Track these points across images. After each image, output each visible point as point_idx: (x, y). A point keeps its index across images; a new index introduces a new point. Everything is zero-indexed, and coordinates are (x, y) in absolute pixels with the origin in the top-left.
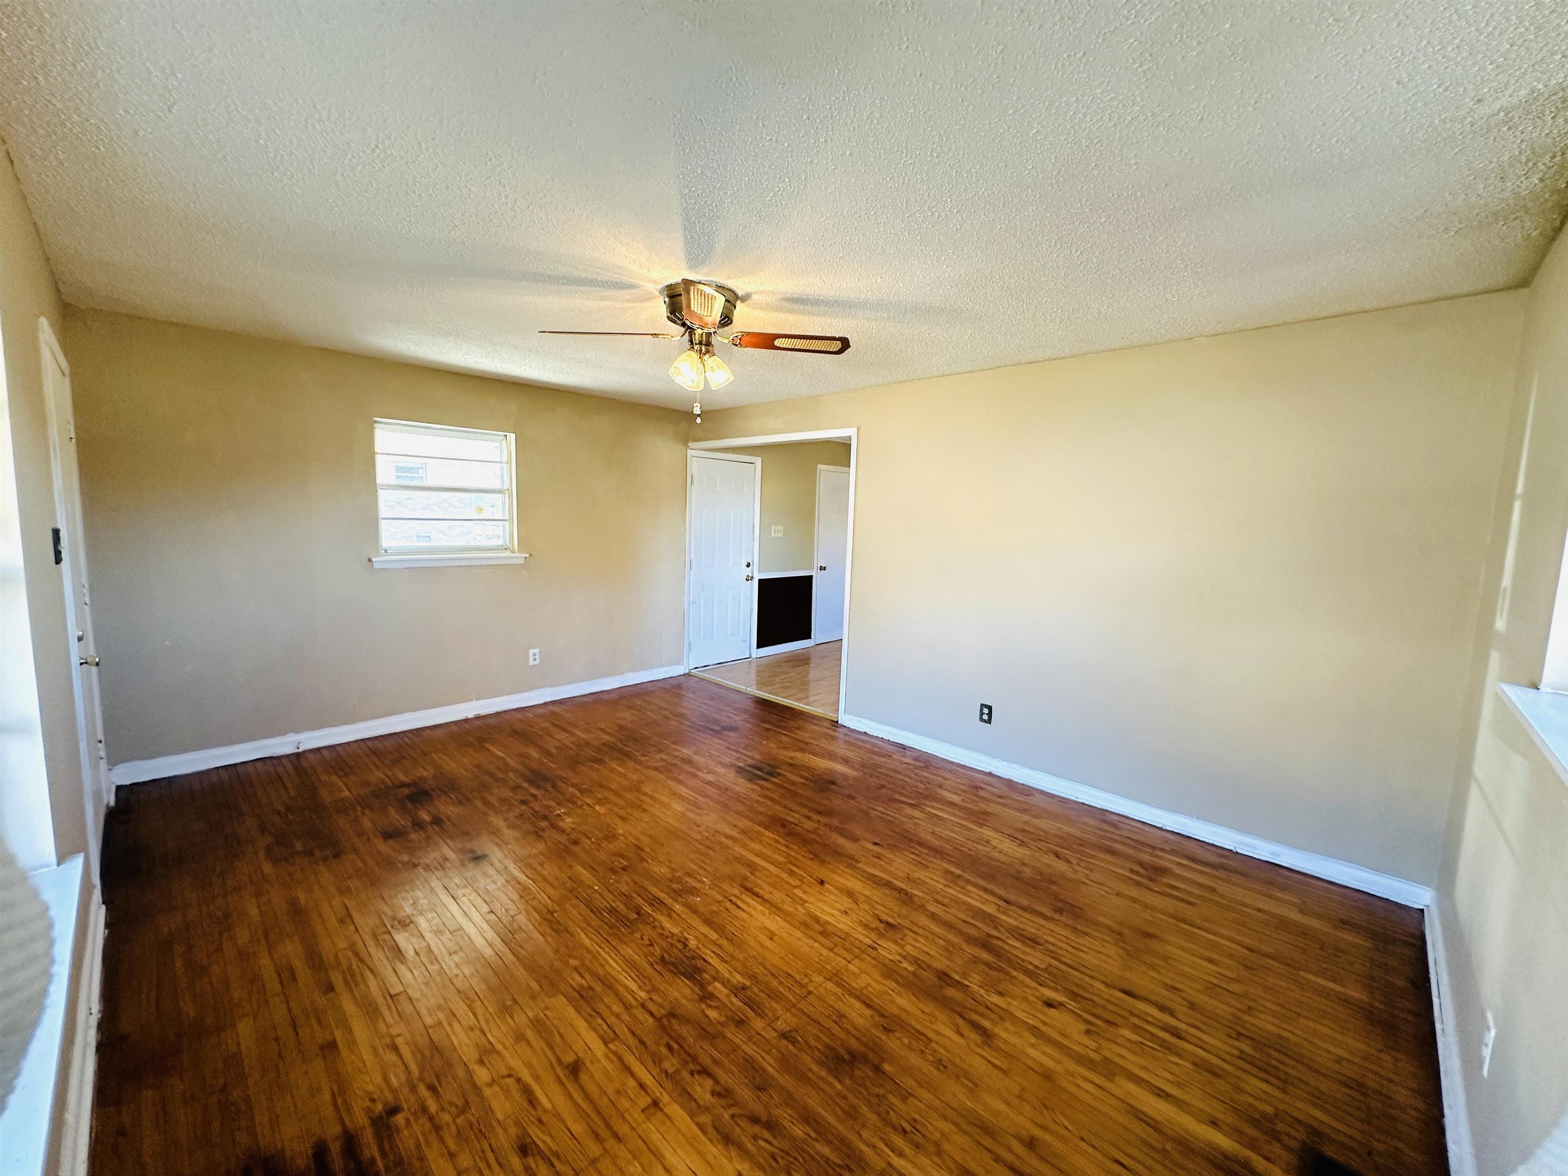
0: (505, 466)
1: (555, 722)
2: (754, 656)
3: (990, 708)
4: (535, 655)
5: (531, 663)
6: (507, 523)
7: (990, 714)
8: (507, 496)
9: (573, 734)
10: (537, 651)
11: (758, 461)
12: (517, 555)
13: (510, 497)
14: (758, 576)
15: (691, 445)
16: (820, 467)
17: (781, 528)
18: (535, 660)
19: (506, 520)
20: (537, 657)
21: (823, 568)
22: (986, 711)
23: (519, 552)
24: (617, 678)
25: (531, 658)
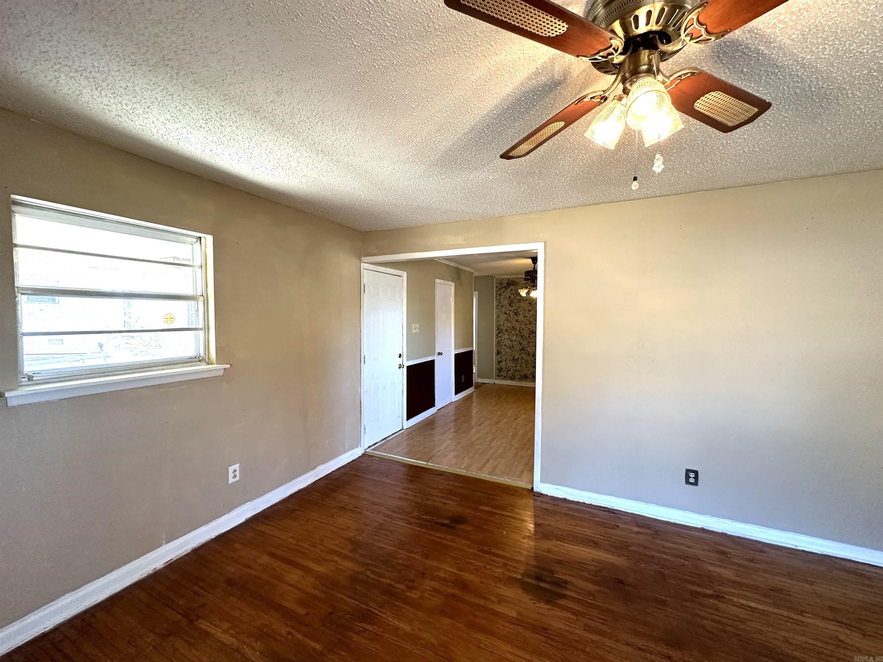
0: (199, 271)
1: (274, 550)
2: (405, 428)
3: (696, 473)
4: (235, 471)
5: (231, 480)
6: (201, 333)
7: (696, 478)
8: (201, 304)
9: (307, 570)
10: (237, 466)
11: (405, 274)
12: (215, 366)
13: (206, 303)
14: (407, 364)
15: (364, 259)
16: (437, 281)
17: (417, 326)
18: (235, 476)
19: (201, 329)
20: (237, 473)
21: (439, 354)
22: (692, 475)
23: (217, 364)
24: (311, 473)
25: (231, 475)
